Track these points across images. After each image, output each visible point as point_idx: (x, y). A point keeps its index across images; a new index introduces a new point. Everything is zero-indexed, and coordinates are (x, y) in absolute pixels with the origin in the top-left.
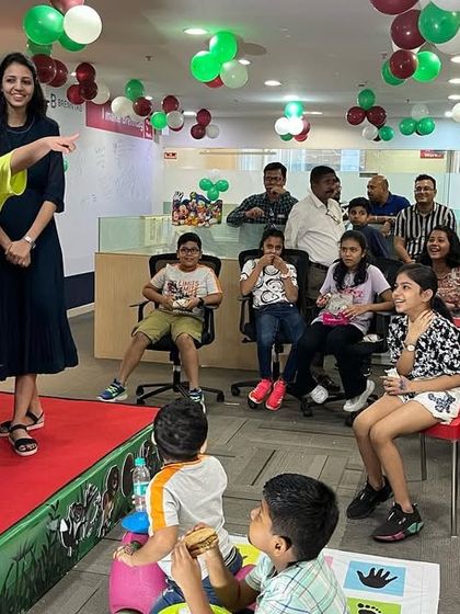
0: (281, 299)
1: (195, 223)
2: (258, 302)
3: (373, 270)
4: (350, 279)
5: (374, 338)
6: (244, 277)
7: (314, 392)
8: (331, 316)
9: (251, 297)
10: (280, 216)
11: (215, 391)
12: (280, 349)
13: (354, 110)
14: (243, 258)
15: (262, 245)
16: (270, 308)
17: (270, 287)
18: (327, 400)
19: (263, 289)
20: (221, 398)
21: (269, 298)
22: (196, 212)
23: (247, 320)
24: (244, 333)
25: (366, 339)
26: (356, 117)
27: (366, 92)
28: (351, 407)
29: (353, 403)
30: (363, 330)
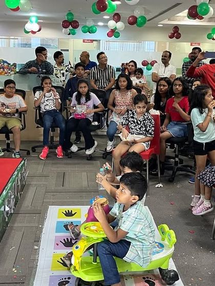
0: (53, 108)
1: (3, 74)
2: (43, 110)
3: (92, 94)
4: (83, 99)
5: (96, 123)
6: (36, 99)
7: (72, 147)
8: (78, 115)
9: (39, 108)
10: (44, 71)
11: (26, 150)
12: (53, 131)
13: (65, 22)
14: (35, 90)
15: (42, 84)
16: (48, 112)
17: (48, 103)
18: (78, 150)
19: (45, 104)
20: (28, 153)
21: (48, 108)
22: (3, 69)
23: (38, 118)
24: (38, 124)
25: (93, 124)
26: (66, 24)
27: (70, 14)
28: (88, 152)
29: (90, 150)
30: (91, 120)
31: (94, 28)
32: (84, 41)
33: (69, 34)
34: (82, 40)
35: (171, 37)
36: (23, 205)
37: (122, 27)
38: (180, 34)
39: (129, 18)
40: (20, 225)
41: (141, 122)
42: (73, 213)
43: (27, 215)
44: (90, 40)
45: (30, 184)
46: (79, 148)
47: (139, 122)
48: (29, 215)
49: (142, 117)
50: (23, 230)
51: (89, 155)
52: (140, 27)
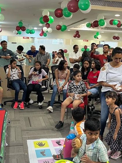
0: (18, 78)
2: (11, 79)
3: (43, 70)
5: (44, 87)
8: (34, 82)
13: (17, 27)
17: (14, 75)
19: (12, 76)
21: (14, 78)
24: (9, 88)
25: (42, 87)
27: (20, 23)
28: (40, 104)
29: (41, 103)
30: (41, 84)
31: (33, 31)
32: (24, 38)
33: (17, 34)
34: (22, 37)
35: (75, 37)
36: (10, 140)
37: (51, 31)
38: (80, 35)
39: (57, 26)
40: (13, 154)
41: (80, 86)
42: (43, 144)
43: (15, 147)
44: (27, 37)
45: (11, 126)
46: (34, 101)
47: (79, 87)
48: (16, 147)
49: (79, 83)
50: (16, 157)
51: (41, 106)
52: (63, 31)
